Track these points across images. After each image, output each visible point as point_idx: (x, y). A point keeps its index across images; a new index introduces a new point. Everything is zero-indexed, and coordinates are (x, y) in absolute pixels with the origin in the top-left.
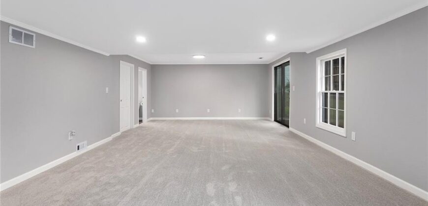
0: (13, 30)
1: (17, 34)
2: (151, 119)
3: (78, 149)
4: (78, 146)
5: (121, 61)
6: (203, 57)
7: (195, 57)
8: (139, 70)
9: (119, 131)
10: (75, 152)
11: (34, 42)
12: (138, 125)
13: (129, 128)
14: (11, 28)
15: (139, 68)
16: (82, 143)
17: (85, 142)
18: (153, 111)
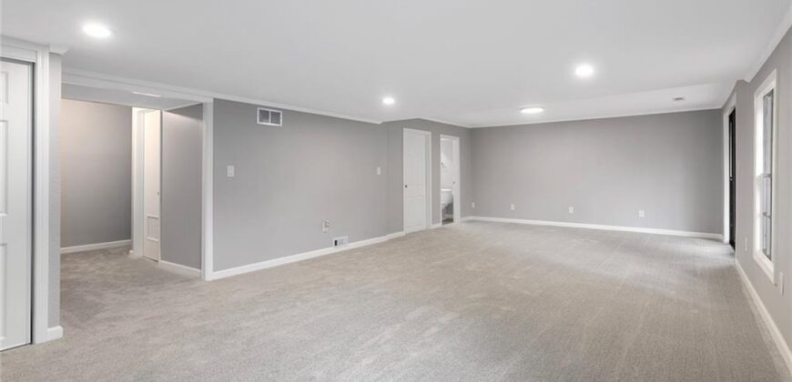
0: (261, 111)
1: (264, 115)
2: (471, 218)
3: (336, 244)
4: (336, 242)
5: (405, 129)
6: (540, 110)
7: (524, 111)
8: (442, 139)
9: (402, 230)
10: (331, 248)
11: (281, 120)
12: (440, 225)
13: (423, 227)
14: (259, 109)
15: (441, 135)
16: (341, 238)
17: (346, 238)
18: (473, 205)
